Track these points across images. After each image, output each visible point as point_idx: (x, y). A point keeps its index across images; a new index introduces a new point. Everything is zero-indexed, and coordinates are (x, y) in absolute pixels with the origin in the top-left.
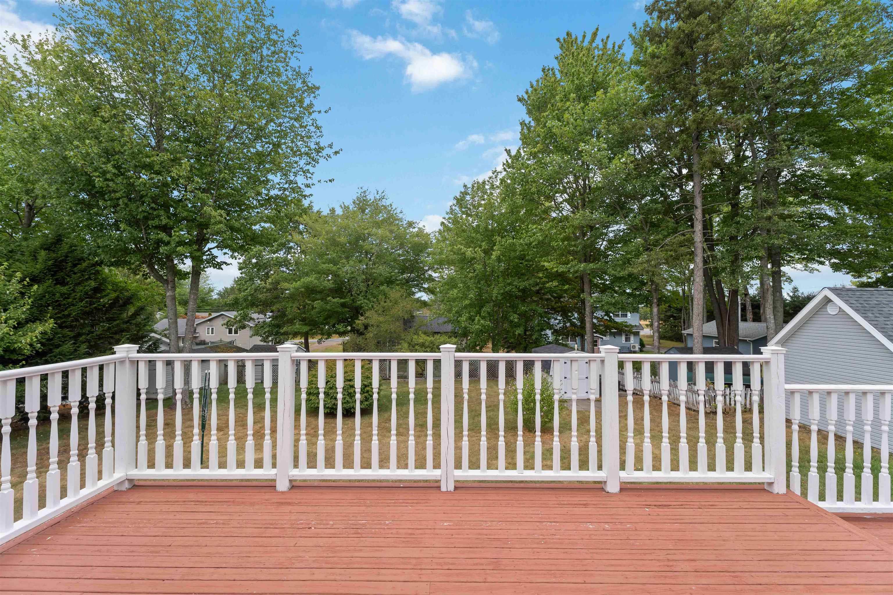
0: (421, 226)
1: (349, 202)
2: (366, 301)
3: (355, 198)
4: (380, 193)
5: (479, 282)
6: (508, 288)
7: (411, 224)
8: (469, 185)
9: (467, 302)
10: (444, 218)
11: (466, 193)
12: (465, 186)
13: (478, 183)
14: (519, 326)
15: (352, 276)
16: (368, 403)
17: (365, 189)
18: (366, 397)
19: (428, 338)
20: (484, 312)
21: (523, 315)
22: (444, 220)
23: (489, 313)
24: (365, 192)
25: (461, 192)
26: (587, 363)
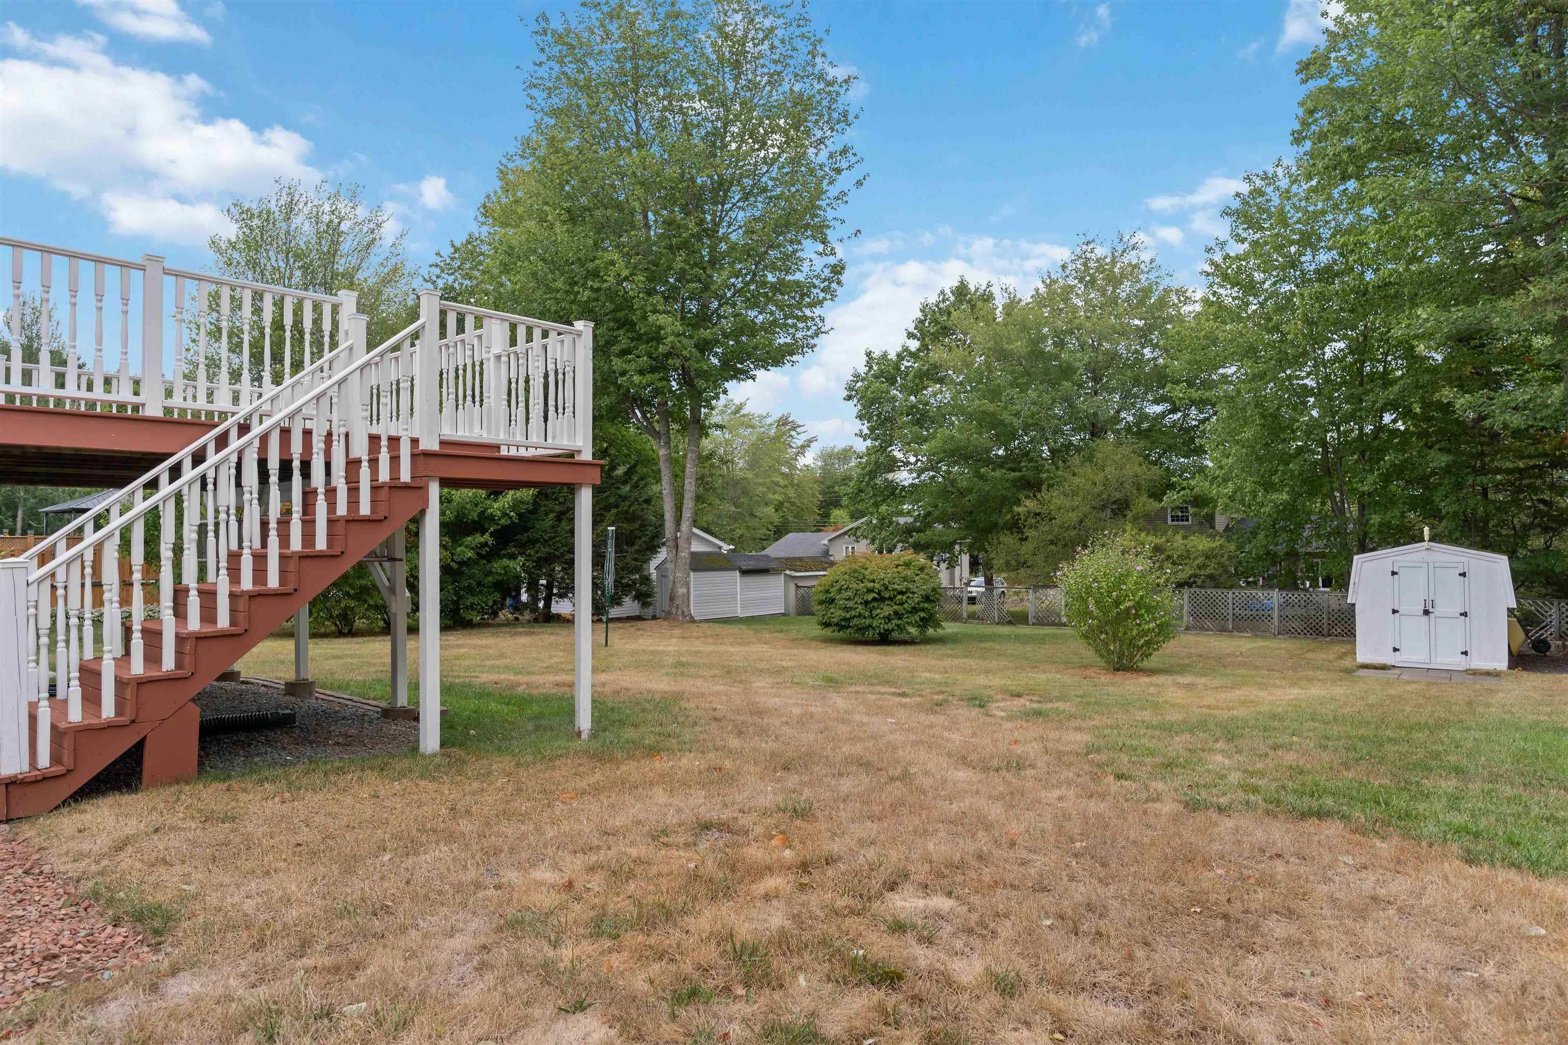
18: (897, 613)
26: (1463, 575)
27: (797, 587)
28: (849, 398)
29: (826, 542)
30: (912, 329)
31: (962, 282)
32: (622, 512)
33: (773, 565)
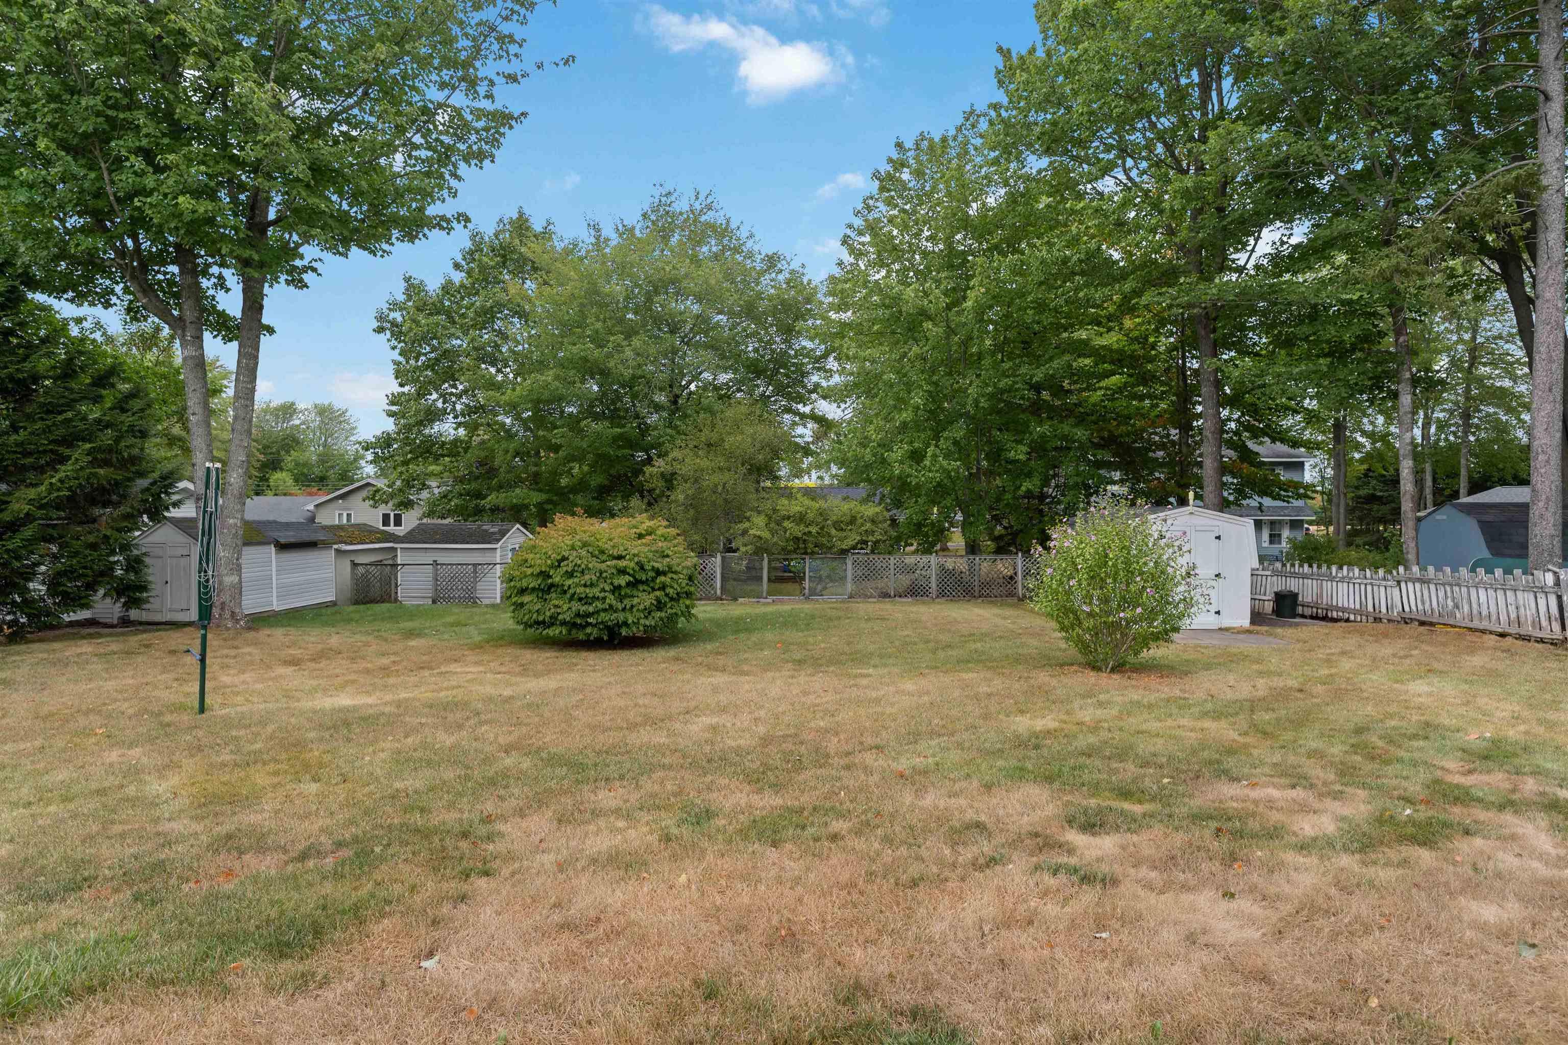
0: (795, 265)
1: (633, 218)
2: (669, 431)
3: (646, 207)
4: (702, 197)
5: (933, 371)
6: (1004, 383)
7: (772, 261)
8: (909, 144)
9: (906, 415)
10: (850, 226)
11: (900, 165)
12: (899, 145)
13: (931, 140)
14: (1029, 475)
15: (639, 372)
16: (663, 614)
17: (669, 187)
18: (659, 601)
19: (813, 504)
20: (946, 439)
21: (1039, 448)
22: (848, 232)
23: (956, 443)
24: (669, 194)
25: (890, 160)
26: (1218, 538)
27: (354, 565)
28: (380, 330)
29: (311, 507)
30: (459, 258)
31: (521, 214)
32: (99, 449)
33: (321, 536)
